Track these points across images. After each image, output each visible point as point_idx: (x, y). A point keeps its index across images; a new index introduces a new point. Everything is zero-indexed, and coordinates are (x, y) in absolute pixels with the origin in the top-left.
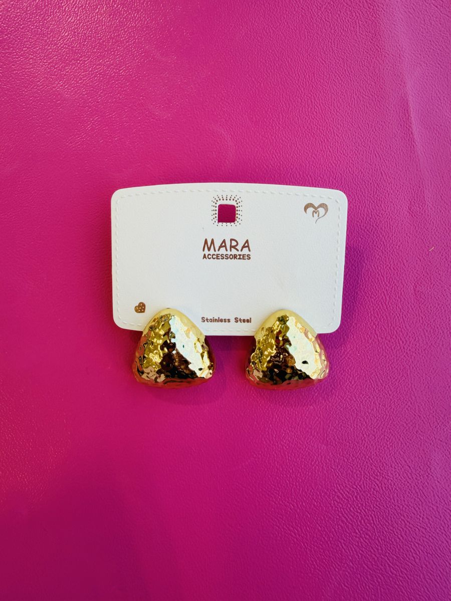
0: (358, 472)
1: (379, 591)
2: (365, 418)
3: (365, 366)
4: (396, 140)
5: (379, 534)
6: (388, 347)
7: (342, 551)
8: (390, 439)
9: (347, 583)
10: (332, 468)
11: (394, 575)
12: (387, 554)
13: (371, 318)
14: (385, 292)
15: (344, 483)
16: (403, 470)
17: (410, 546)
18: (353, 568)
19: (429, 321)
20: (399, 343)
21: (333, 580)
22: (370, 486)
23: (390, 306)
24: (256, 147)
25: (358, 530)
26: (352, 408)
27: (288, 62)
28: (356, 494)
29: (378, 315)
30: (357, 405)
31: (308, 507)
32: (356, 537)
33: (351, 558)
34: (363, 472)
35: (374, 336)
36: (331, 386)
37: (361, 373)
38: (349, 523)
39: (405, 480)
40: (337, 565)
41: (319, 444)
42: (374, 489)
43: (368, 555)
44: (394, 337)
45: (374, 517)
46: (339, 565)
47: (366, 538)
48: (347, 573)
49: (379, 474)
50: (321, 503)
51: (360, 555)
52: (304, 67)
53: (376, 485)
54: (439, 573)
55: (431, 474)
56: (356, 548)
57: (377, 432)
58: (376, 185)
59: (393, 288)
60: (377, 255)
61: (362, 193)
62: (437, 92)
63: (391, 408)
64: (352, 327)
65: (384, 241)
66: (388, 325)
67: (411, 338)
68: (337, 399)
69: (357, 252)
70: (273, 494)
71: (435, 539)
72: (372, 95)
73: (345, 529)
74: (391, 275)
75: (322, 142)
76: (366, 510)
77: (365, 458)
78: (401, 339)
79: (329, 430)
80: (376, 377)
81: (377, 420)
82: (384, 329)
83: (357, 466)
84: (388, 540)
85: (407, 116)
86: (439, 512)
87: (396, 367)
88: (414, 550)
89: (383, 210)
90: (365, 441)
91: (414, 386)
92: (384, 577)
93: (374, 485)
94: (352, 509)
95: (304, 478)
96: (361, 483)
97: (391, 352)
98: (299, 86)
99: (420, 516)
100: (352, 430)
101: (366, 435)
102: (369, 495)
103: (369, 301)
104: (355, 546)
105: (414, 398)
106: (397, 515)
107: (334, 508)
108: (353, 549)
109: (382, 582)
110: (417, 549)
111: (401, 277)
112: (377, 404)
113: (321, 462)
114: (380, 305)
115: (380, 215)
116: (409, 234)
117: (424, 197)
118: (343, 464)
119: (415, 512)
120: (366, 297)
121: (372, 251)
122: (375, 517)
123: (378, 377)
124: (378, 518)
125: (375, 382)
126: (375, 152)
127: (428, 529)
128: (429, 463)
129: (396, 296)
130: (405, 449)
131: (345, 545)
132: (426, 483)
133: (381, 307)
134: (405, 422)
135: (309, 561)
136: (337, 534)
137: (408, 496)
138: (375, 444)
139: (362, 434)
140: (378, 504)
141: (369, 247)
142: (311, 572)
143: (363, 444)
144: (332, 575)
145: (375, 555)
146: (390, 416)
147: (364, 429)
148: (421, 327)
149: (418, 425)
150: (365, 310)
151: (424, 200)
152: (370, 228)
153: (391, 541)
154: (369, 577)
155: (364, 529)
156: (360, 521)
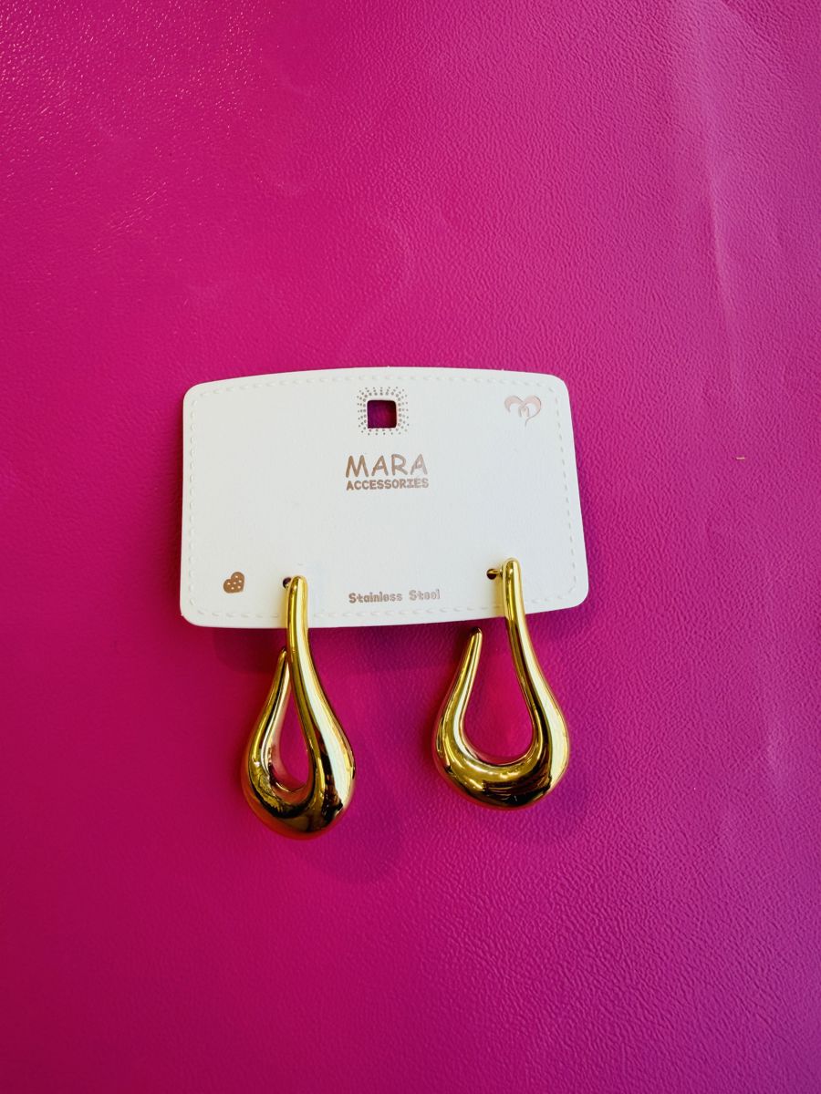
0: (598, 842)
1: (623, 1050)
2: (616, 748)
3: (620, 657)
4: (688, 275)
5: (628, 951)
6: (659, 626)
7: (563, 983)
8: (654, 786)
9: (570, 1039)
10: (554, 835)
11: (649, 1023)
12: (640, 987)
13: (634, 574)
14: (660, 531)
15: (573, 862)
16: (673, 840)
17: (678, 971)
18: (581, 1012)
19: (729, 583)
20: (679, 620)
21: (545, 1034)
22: (617, 866)
23: (666, 556)
24: (453, 263)
25: (593, 944)
26: (593, 729)
27: (516, 122)
28: (592, 882)
29: (645, 569)
30: (603, 725)
31: (509, 905)
32: (589, 956)
33: (577, 994)
34: (606, 842)
35: (638, 606)
37: (612, 668)
38: (578, 932)
39: (675, 856)
40: (554, 1007)
42: (623, 873)
43: (608, 988)
44: (671, 609)
45: (621, 921)
46: (557, 1007)
47: (605, 958)
48: (570, 1022)
49: (632, 845)
50: (533, 897)
51: (594, 989)
52: (543, 134)
53: (627, 865)
54: (724, 1016)
55: (718, 846)
56: (588, 975)
57: (633, 773)
58: (652, 348)
59: (673, 526)
60: (647, 467)
61: (629, 359)
62: (758, 201)
63: (660, 732)
65: (662, 444)
66: (662, 588)
67: (699, 612)
69: (615, 460)
70: (450, 881)
71: (719, 959)
72: (653, 195)
73: (572, 944)
74: (670, 502)
75: (565, 266)
76: (609, 909)
77: (612, 817)
78: (682, 613)
80: (638, 677)
81: (635, 751)
82: (654, 594)
83: (597, 831)
84: (642, 961)
85: (708, 235)
86: (728, 913)
87: (672, 661)
88: (685, 978)
89: (661, 390)
90: (613, 788)
91: (700, 695)
92: (633, 1028)
93: (625, 865)
94: (584, 907)
95: (504, 853)
96: (603, 861)
97: (665, 635)
98: (532, 166)
99: (698, 919)
101: (616, 778)
102: (615, 882)
103: (631, 544)
104: (585, 972)
105: (697, 715)
106: (659, 917)
107: (554, 906)
108: (583, 979)
109: (629, 1037)
110: (689, 976)
111: (686, 507)
112: (637, 724)
113: (536, 823)
114: (650, 552)
115: (657, 399)
116: (702, 435)
117: (729, 373)
118: (573, 827)
119: (690, 913)
120: (626, 538)
121: (640, 459)
122: (623, 922)
123: (640, 677)
124: (628, 923)
125: (635, 686)
126: (653, 291)
127: (710, 942)
128: (716, 828)
129: (677, 539)
130: (678, 802)
131: (569, 970)
132: (710, 863)
133: (652, 555)
134: (681, 757)
135: (506, 1002)
136: (556, 951)
137: (679, 884)
138: (630, 794)
139: (608, 774)
140: (628, 899)
141: (636, 452)
142: (508, 1021)
143: (609, 793)
144: (544, 1026)
145: (620, 989)
146: (656, 746)
147: (612, 767)
148: (716, 595)
149: (703, 762)
150: (625, 559)
151: (730, 379)
152: (639, 419)
153: (648, 962)
154: (608, 1028)
155: (603, 943)
156: (598, 929)
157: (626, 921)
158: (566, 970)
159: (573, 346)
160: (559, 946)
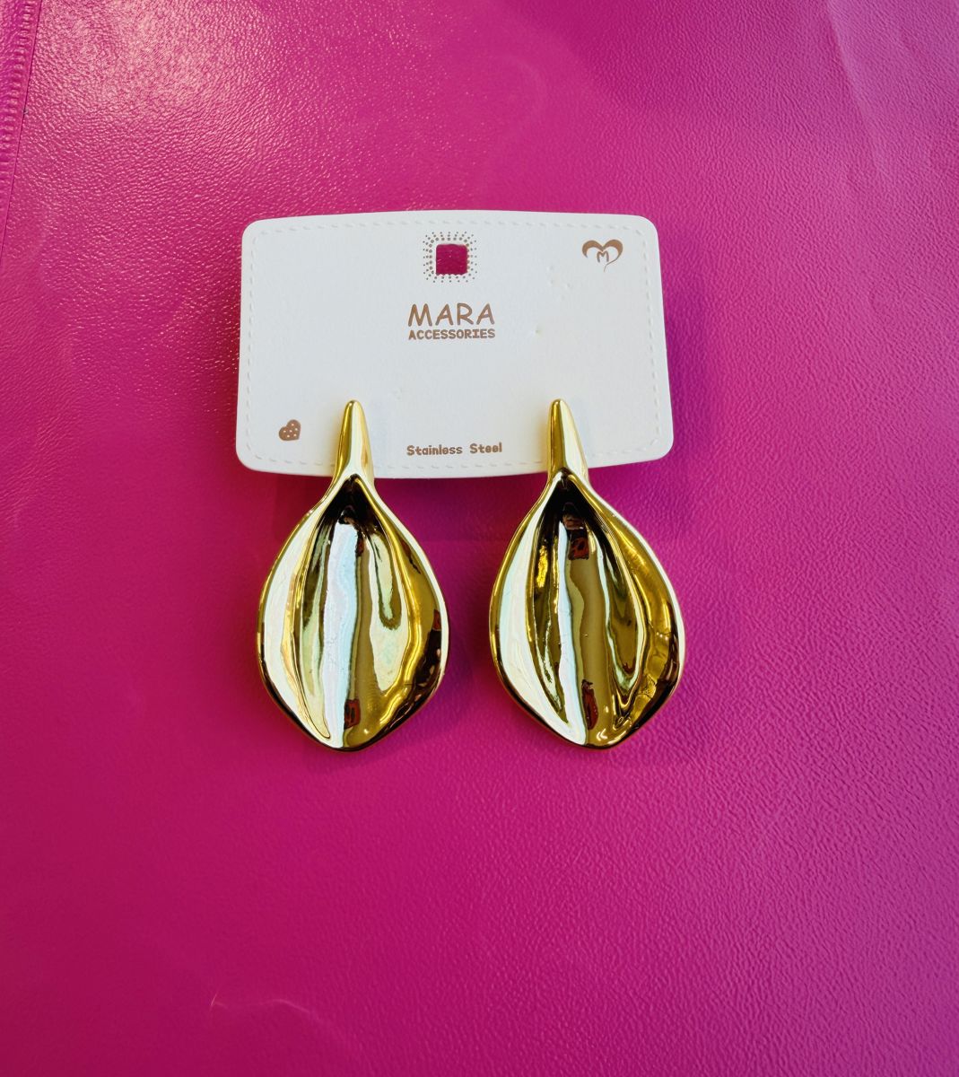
0: (797, 620)
2: (805, 522)
3: (796, 427)
4: (817, 79)
5: (847, 739)
6: (835, 395)
7: (775, 775)
9: (792, 839)
10: (746, 614)
11: (885, 822)
12: (867, 780)
13: (799, 347)
14: (821, 306)
15: (770, 642)
16: (886, 616)
17: (911, 761)
18: (800, 808)
19: (903, 350)
21: (760, 832)
22: (823, 646)
23: (831, 328)
25: (805, 731)
26: (777, 502)
28: (796, 664)
29: (811, 342)
30: (787, 497)
31: (703, 689)
32: (802, 745)
33: (793, 787)
34: (806, 620)
35: (808, 377)
36: (735, 463)
37: (789, 440)
38: (786, 718)
39: (890, 634)
40: (767, 803)
41: (719, 570)
42: (831, 653)
43: (829, 780)
44: (844, 377)
45: (834, 706)
46: (771, 801)
47: (821, 747)
48: (789, 818)
49: (838, 623)
50: (729, 680)
51: (813, 783)
53: (834, 645)
55: (940, 621)
56: (804, 767)
57: (829, 546)
58: (789, 144)
59: (834, 299)
60: (799, 249)
61: (767, 155)
63: (852, 502)
64: (767, 363)
65: (812, 227)
66: (832, 358)
67: (875, 379)
68: (749, 488)
69: (765, 244)
72: (772, 17)
73: (780, 731)
74: (827, 278)
75: (693, 81)
76: (819, 693)
77: (810, 592)
78: (857, 380)
79: (736, 544)
80: (819, 447)
81: (828, 523)
82: (824, 365)
83: (795, 609)
84: (866, 751)
85: (832, 45)
87: (855, 428)
89: (804, 180)
90: (808, 563)
91: (892, 461)
92: (865, 828)
93: (831, 645)
94: (789, 691)
96: (806, 640)
97: (842, 404)
99: (927, 703)
100: (780, 543)
101: (810, 552)
102: (822, 664)
103: (793, 319)
104: (800, 763)
105: (893, 482)
106: (879, 701)
107: (754, 691)
108: (798, 770)
109: (861, 837)
110: (926, 768)
111: (845, 283)
112: (825, 494)
113: (724, 603)
114: (814, 326)
115: (801, 188)
116: (852, 217)
117: (872, 161)
118: (766, 606)
119: (915, 695)
121: (791, 243)
122: (837, 706)
123: (822, 447)
124: (843, 708)
125: (817, 456)
126: (784, 96)
127: (945, 728)
128: (934, 601)
129: (840, 312)
130: (886, 575)
131: (781, 761)
132: (933, 639)
133: (816, 329)
134: (882, 527)
135: (711, 796)
136: (763, 739)
137: (899, 665)
138: (828, 567)
139: (800, 549)
140: (840, 681)
141: (786, 236)
142: (715, 817)
143: (804, 569)
144: (758, 823)
145: (844, 782)
146: (851, 517)
147: (803, 541)
148: (891, 362)
149: (908, 530)
150: (788, 334)
151: (873, 166)
152: (785, 207)
153: (873, 751)
154: (835, 827)
155: (816, 731)
156: (808, 715)
157: (840, 705)
158: (777, 761)
159: (709, 148)
160: (765, 735)
